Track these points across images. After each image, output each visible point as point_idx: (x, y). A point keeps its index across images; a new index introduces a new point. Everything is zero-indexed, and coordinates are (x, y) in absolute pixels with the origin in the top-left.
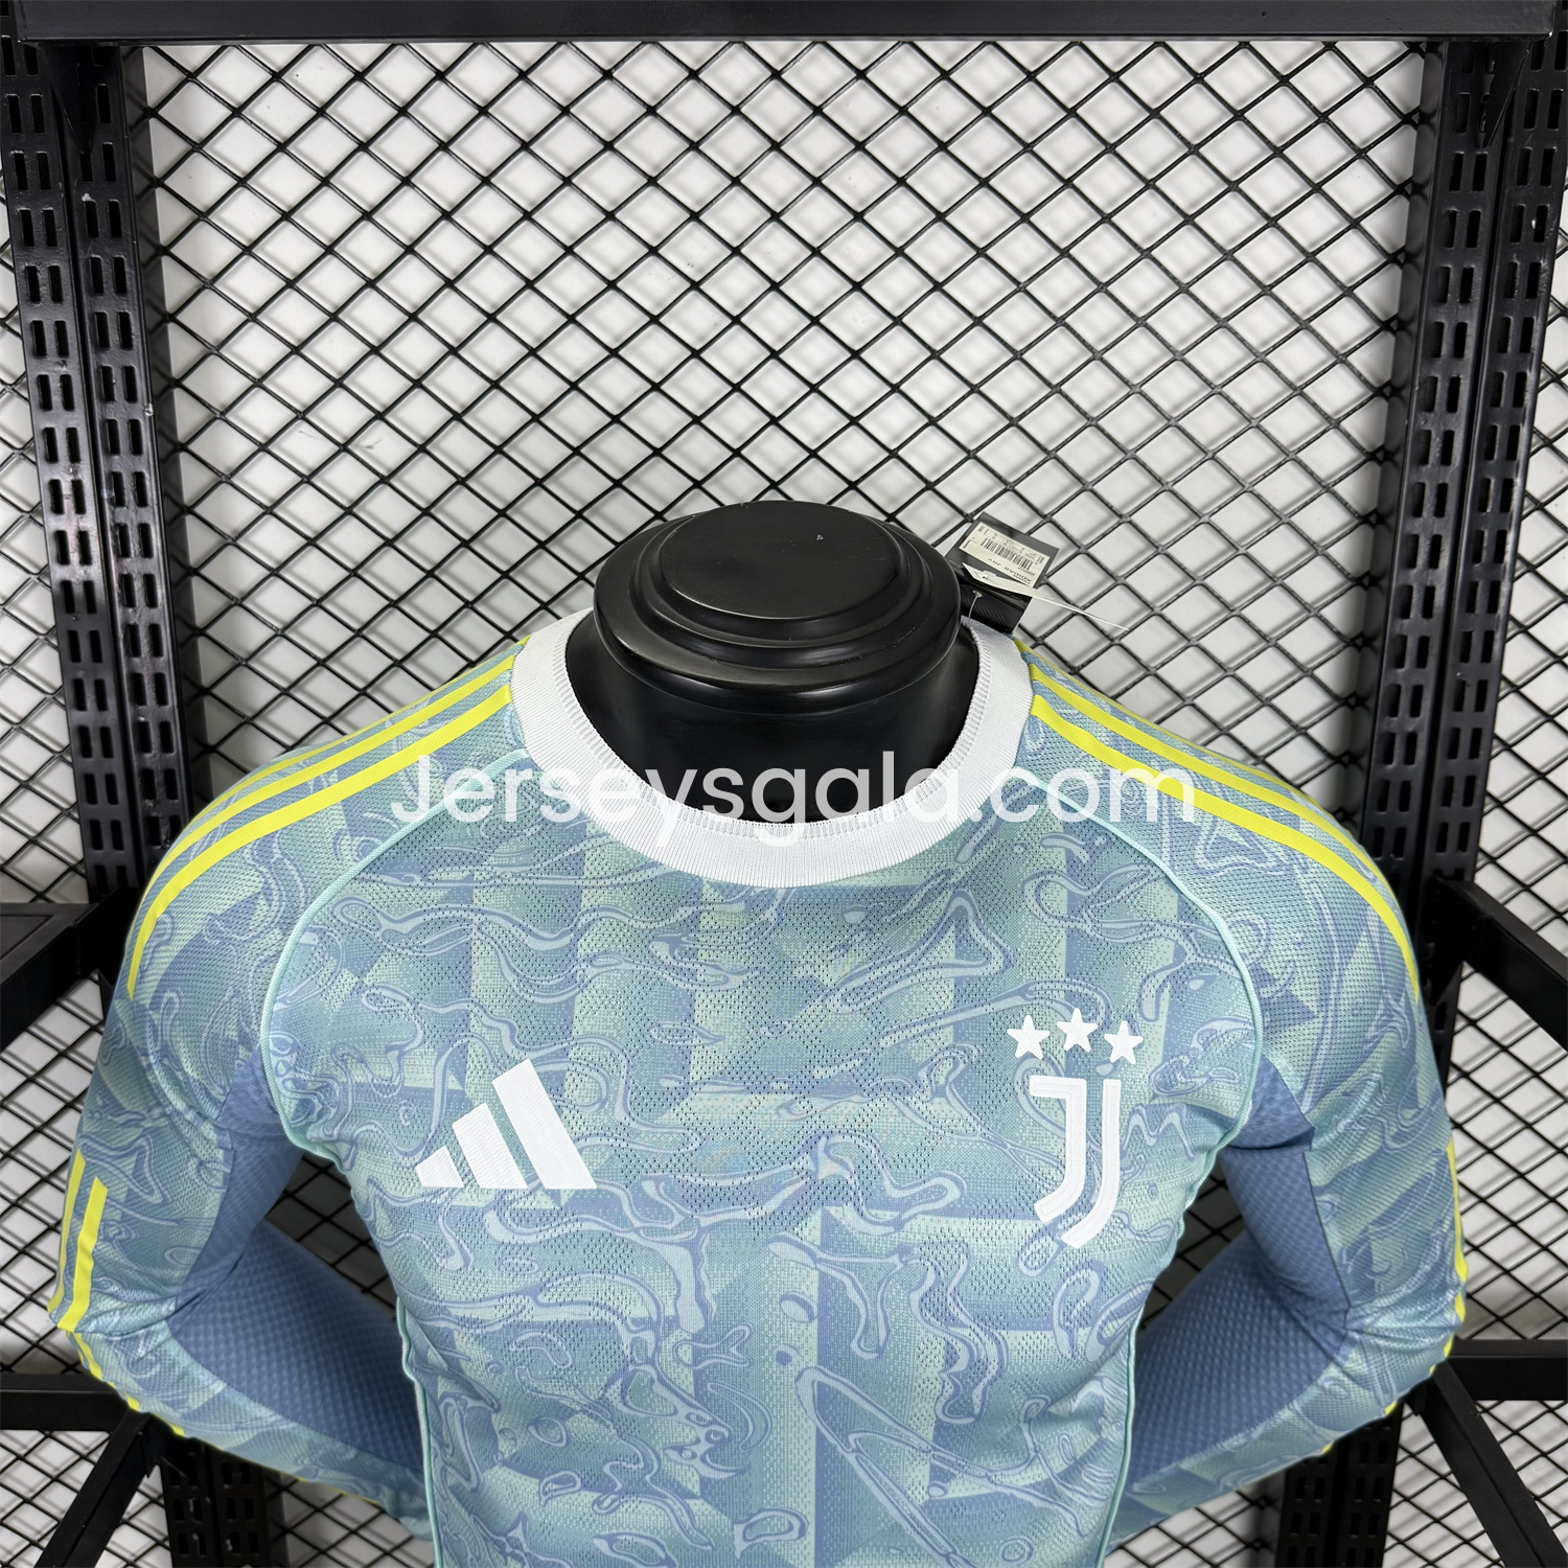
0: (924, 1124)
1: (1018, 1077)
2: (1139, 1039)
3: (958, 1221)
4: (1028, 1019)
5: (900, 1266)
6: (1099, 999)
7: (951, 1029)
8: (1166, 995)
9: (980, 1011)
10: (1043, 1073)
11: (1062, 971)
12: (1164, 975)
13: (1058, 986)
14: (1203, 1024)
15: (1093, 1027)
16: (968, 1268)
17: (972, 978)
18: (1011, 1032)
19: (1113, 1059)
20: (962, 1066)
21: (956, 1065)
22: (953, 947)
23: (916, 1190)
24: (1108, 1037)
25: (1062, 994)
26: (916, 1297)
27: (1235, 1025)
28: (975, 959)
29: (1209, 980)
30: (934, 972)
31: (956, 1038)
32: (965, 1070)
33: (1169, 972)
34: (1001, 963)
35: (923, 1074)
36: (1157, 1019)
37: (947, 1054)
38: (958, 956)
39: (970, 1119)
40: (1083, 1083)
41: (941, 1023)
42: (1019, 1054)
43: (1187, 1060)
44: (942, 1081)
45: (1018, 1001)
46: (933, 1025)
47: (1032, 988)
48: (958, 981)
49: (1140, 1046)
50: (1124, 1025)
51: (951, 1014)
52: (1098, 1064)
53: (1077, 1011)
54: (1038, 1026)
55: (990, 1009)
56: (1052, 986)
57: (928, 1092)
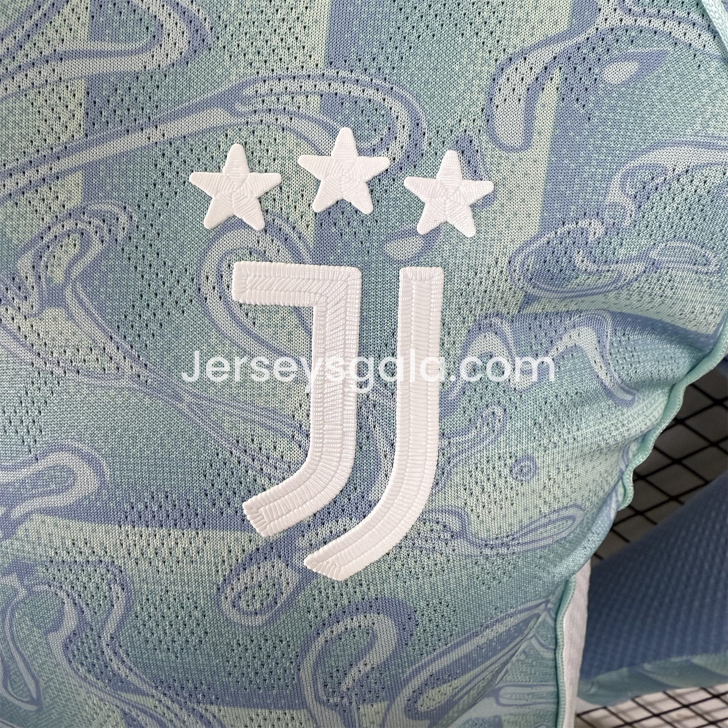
0: (29, 357)
1: (209, 267)
2: (486, 187)
3: (101, 528)
4: (236, 152)
5: (23, 593)
6: (398, 108)
7: (79, 177)
8: (549, 96)
9: (137, 140)
10: (263, 256)
11: (319, 56)
12: (545, 55)
13: (308, 85)
14: (634, 155)
15: (381, 163)
16: (128, 608)
17: (121, 76)
18: (198, 179)
19: (423, 227)
20: (97, 248)
21: (86, 245)
22: (85, 17)
23: (25, 472)
24: (411, 183)
25: (315, 100)
26: (57, 640)
27: (707, 156)
28: (129, 38)
29: (649, 63)
30: (46, 70)
31: (89, 193)
32: (104, 255)
33: (558, 48)
34: (183, 44)
35: (24, 264)
36: (527, 144)
37: (69, 225)
38: (95, 34)
39: (111, 348)
40: (353, 275)
41: (58, 166)
42: (210, 221)
43: (597, 229)
44: (58, 276)
45: (218, 117)
46: (44, 170)
47: (249, 92)
48: (94, 83)
49: (487, 200)
50: (451, 159)
51: (79, 149)
52: (389, 238)
53: (345, 135)
54: (254, 163)
55: (156, 136)
56: (293, 86)
57: (34, 297)
